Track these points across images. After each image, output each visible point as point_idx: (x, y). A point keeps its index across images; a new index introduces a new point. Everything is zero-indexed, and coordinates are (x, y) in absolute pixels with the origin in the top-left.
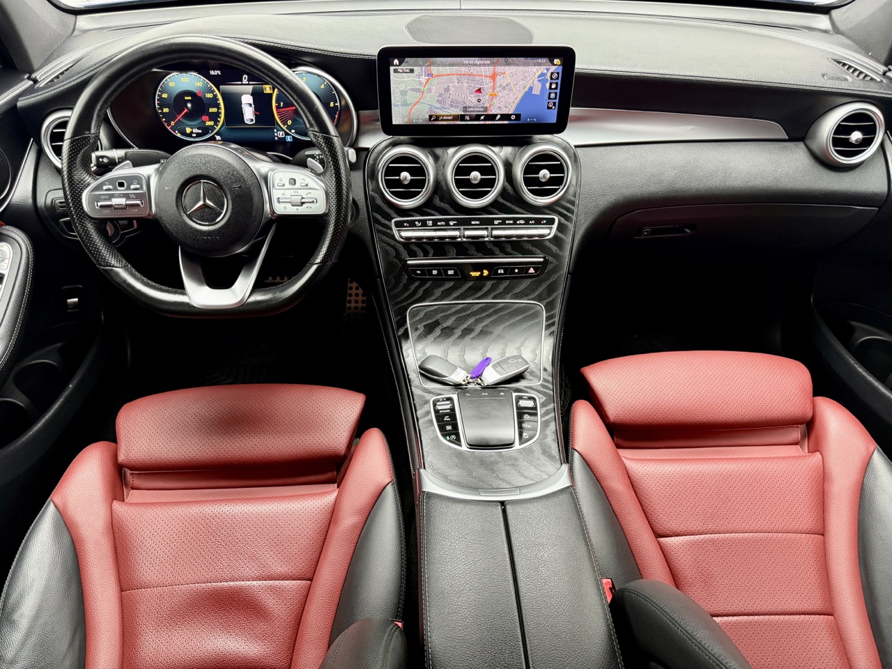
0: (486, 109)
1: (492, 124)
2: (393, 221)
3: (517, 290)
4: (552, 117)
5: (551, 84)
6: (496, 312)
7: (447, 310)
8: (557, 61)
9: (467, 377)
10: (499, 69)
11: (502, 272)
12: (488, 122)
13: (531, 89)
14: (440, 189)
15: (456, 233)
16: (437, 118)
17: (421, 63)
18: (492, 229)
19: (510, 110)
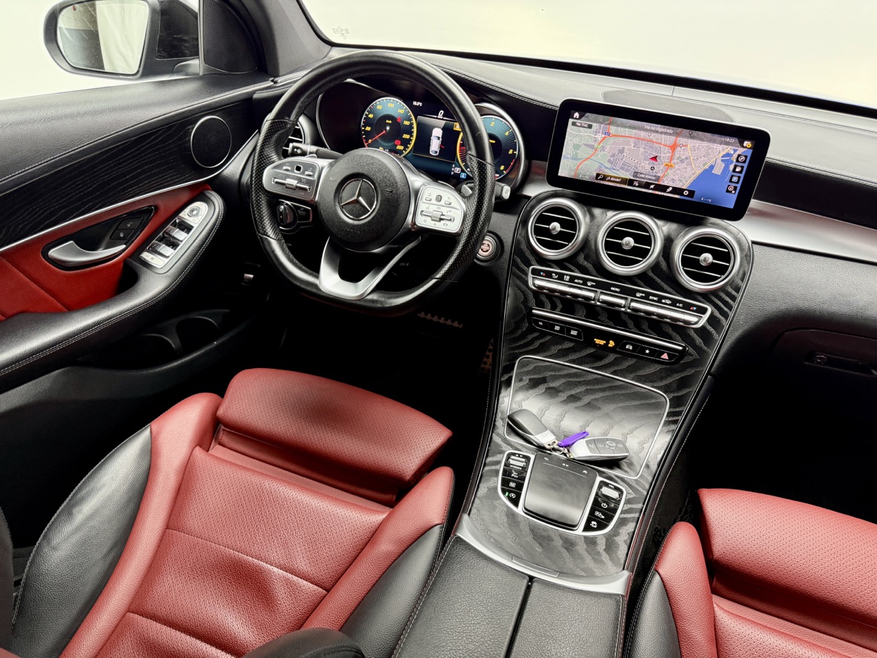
0: (658, 178)
1: (661, 195)
2: (531, 267)
3: (642, 373)
4: (730, 202)
5: (735, 167)
6: (611, 388)
7: (559, 370)
8: (747, 144)
9: (554, 442)
10: (681, 140)
11: (631, 348)
12: (657, 193)
13: (712, 167)
14: (587, 246)
15: (592, 295)
16: (604, 178)
17: (601, 120)
18: (632, 300)
19: (684, 184)
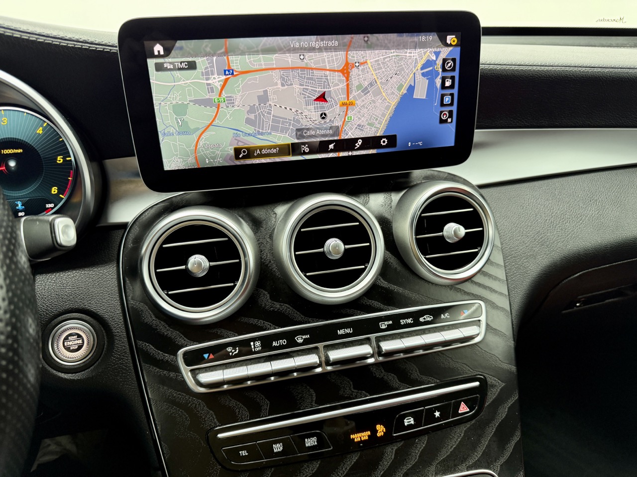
0: (337, 130)
2: (181, 352)
4: (447, 137)
10: (355, 56)
12: (342, 154)
13: (411, 89)
14: (268, 277)
15: (312, 359)
16: (250, 153)
17: (208, 49)
18: (379, 340)
19: (378, 129)
